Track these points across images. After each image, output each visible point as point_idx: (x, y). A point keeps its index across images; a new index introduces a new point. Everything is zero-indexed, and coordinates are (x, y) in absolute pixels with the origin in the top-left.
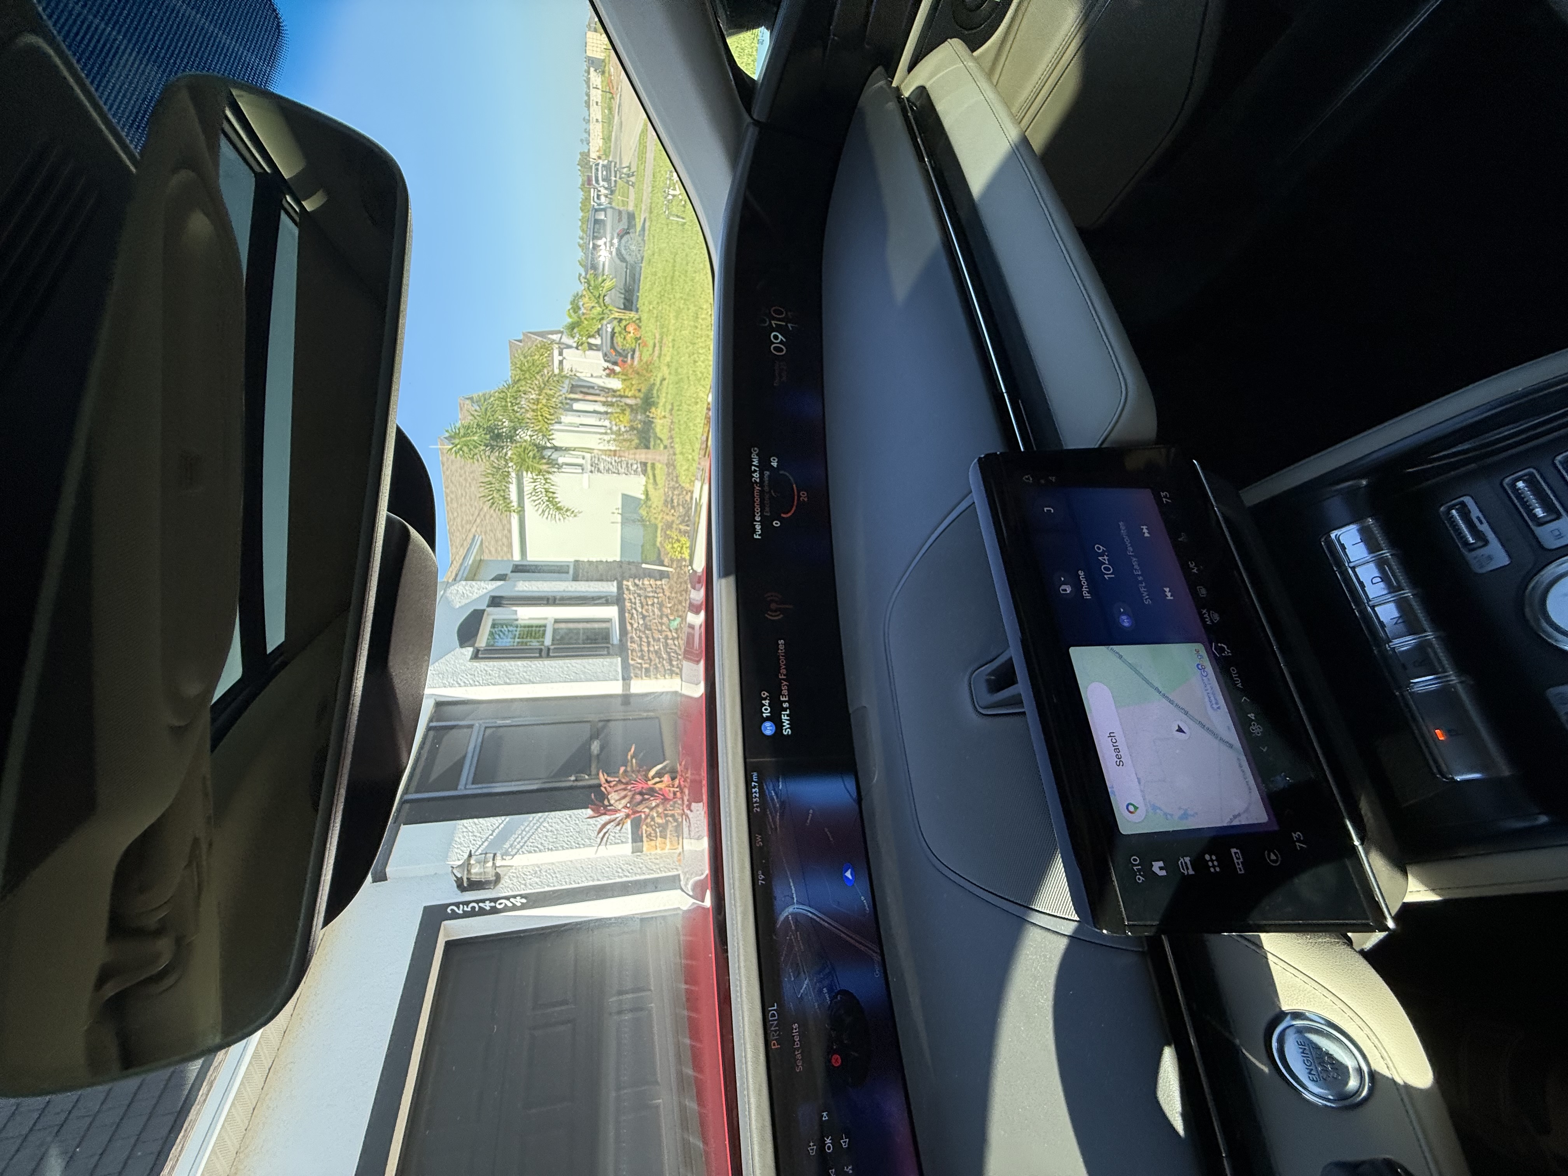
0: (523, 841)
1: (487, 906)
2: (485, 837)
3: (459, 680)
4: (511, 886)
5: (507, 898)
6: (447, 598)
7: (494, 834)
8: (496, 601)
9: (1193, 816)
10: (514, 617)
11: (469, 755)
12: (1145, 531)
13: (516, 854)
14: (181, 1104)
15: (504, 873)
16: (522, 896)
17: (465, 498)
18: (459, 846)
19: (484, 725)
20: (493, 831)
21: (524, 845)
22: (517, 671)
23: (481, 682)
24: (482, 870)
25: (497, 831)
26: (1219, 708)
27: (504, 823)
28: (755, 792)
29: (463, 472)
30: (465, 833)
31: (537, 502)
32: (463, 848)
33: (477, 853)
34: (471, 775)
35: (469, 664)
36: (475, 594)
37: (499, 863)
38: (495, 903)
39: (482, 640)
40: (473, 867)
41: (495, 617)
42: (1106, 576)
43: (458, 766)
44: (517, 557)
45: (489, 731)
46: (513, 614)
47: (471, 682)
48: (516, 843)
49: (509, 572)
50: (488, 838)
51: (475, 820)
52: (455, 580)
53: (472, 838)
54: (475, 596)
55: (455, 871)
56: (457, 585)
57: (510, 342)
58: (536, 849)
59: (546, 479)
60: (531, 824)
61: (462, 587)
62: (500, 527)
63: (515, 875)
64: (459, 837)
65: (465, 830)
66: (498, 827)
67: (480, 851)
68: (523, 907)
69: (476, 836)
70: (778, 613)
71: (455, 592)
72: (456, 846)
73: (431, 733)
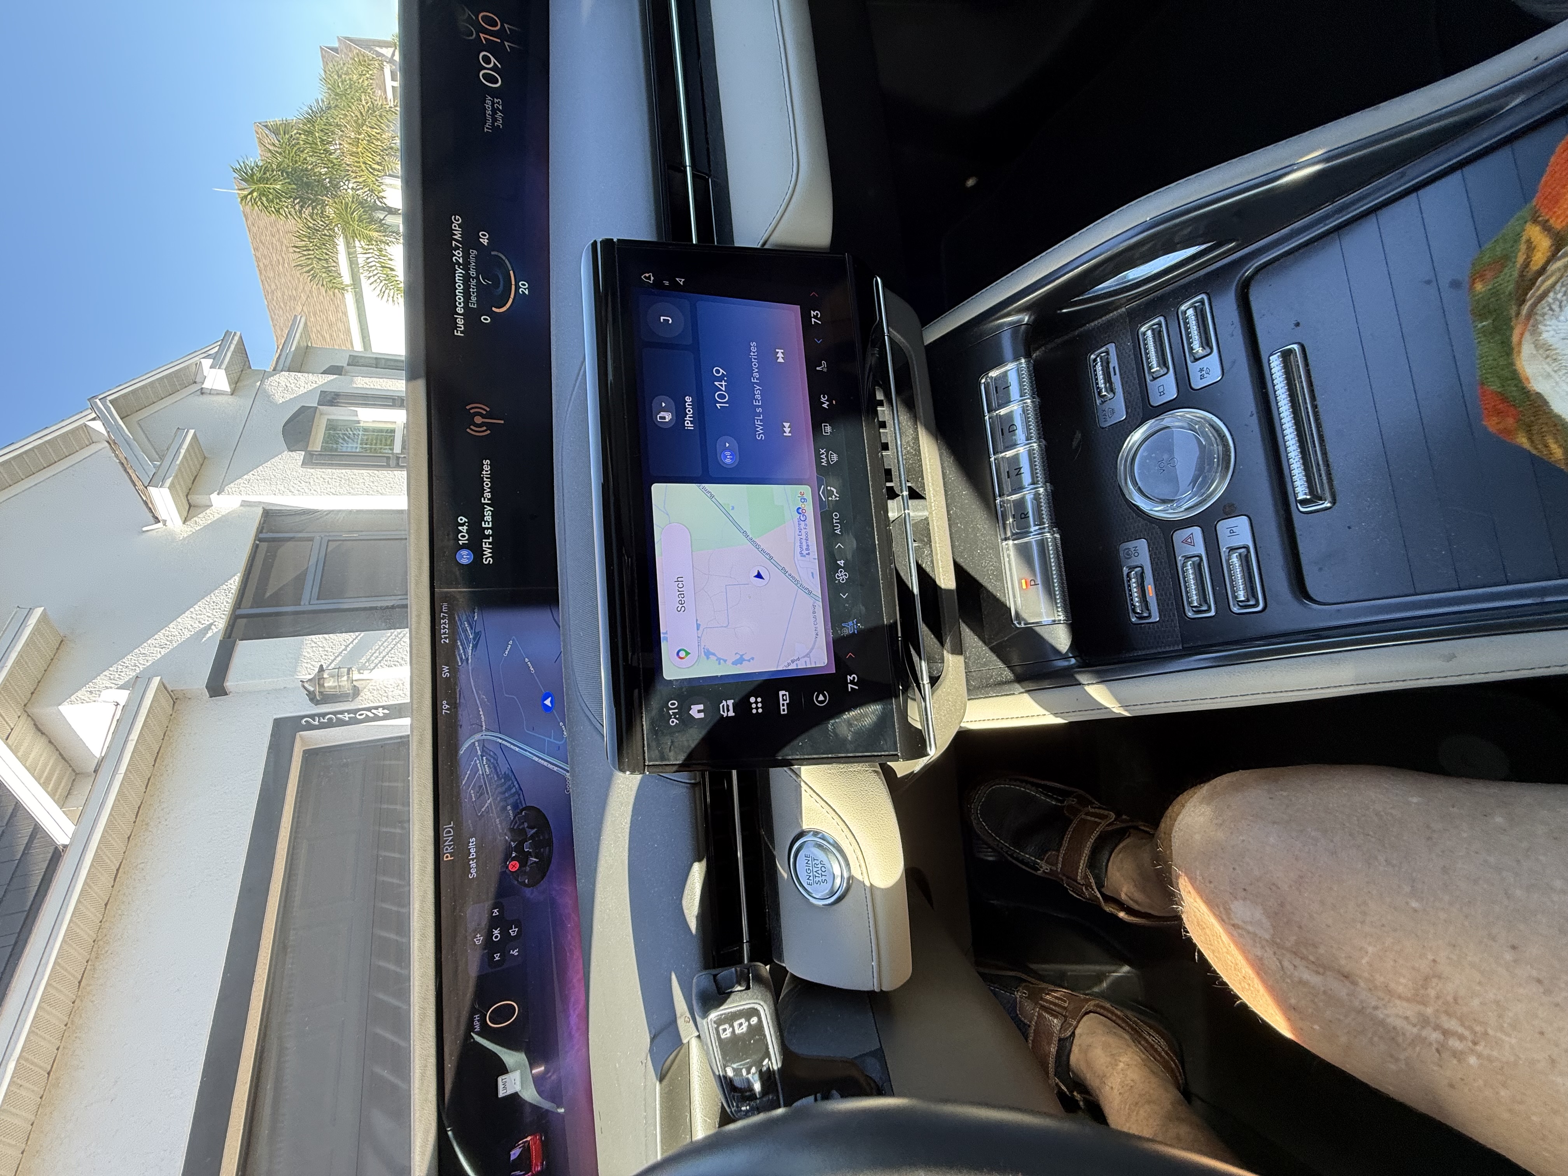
0: (382, 655)
1: (346, 717)
2: (337, 652)
3: (291, 488)
4: (372, 698)
5: (369, 709)
6: (265, 391)
7: (348, 649)
8: (331, 399)
9: (749, 661)
10: (355, 418)
11: (312, 570)
12: (780, 355)
13: (374, 668)
14: (29, 903)
15: (363, 686)
16: (384, 707)
17: (283, 266)
18: (309, 661)
19: (327, 538)
20: (347, 646)
21: (382, 660)
22: (362, 480)
23: (319, 491)
24: (336, 684)
25: (351, 646)
26: (808, 554)
27: (359, 638)
28: (445, 623)
29: (275, 230)
30: (314, 649)
31: (372, 279)
32: (313, 663)
33: (330, 668)
34: (316, 590)
35: (302, 471)
36: (302, 388)
37: (356, 676)
38: (355, 714)
39: (317, 442)
40: (326, 681)
41: (330, 417)
42: (718, 405)
43: (300, 580)
44: (358, 347)
45: (332, 546)
46: (354, 416)
47: (307, 490)
48: (373, 658)
49: (345, 365)
50: (341, 653)
51: (325, 635)
52: (274, 370)
53: (323, 653)
54: (302, 391)
55: (306, 685)
56: (278, 375)
57: (321, 47)
58: (396, 663)
59: (380, 250)
60: (390, 640)
61: (284, 378)
62: (332, 307)
63: (375, 688)
64: (307, 652)
65: (313, 645)
66: (352, 642)
67: (333, 665)
68: (386, 717)
69: (327, 651)
70: (485, 428)
71: (276, 384)
72: (305, 661)
73: (264, 546)
